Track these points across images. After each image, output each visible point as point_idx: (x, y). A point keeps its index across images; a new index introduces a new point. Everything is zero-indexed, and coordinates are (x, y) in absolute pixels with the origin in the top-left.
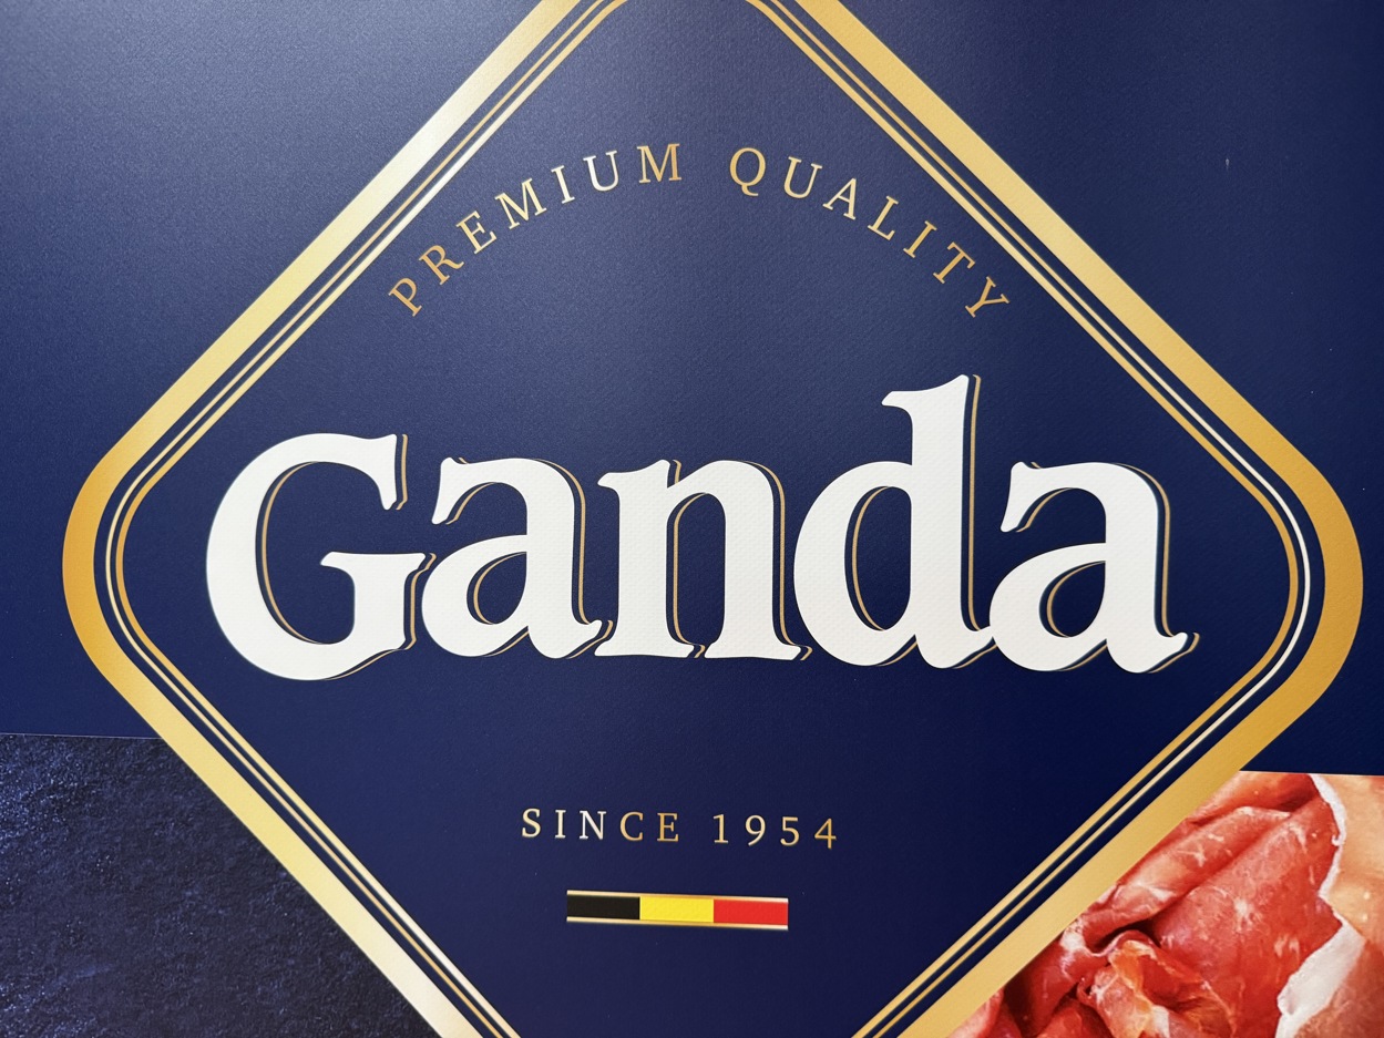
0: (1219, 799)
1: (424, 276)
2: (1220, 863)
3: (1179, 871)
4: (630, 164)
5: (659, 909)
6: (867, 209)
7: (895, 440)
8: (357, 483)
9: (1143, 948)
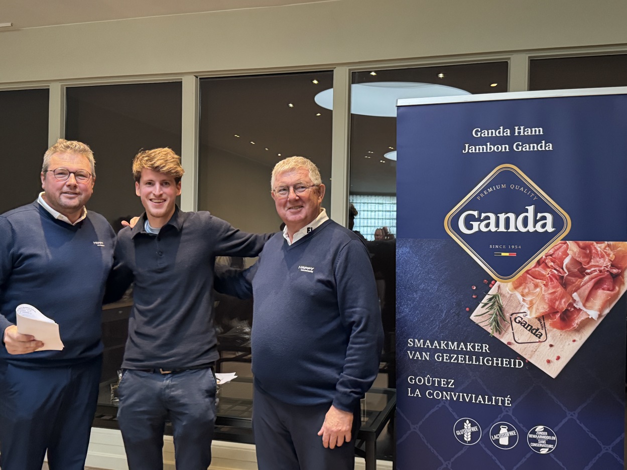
0: (558, 243)
1: (480, 196)
2: (558, 249)
3: (554, 250)
4: (501, 186)
5: (503, 254)
6: (524, 190)
7: (527, 211)
8: (474, 216)
9: (551, 257)
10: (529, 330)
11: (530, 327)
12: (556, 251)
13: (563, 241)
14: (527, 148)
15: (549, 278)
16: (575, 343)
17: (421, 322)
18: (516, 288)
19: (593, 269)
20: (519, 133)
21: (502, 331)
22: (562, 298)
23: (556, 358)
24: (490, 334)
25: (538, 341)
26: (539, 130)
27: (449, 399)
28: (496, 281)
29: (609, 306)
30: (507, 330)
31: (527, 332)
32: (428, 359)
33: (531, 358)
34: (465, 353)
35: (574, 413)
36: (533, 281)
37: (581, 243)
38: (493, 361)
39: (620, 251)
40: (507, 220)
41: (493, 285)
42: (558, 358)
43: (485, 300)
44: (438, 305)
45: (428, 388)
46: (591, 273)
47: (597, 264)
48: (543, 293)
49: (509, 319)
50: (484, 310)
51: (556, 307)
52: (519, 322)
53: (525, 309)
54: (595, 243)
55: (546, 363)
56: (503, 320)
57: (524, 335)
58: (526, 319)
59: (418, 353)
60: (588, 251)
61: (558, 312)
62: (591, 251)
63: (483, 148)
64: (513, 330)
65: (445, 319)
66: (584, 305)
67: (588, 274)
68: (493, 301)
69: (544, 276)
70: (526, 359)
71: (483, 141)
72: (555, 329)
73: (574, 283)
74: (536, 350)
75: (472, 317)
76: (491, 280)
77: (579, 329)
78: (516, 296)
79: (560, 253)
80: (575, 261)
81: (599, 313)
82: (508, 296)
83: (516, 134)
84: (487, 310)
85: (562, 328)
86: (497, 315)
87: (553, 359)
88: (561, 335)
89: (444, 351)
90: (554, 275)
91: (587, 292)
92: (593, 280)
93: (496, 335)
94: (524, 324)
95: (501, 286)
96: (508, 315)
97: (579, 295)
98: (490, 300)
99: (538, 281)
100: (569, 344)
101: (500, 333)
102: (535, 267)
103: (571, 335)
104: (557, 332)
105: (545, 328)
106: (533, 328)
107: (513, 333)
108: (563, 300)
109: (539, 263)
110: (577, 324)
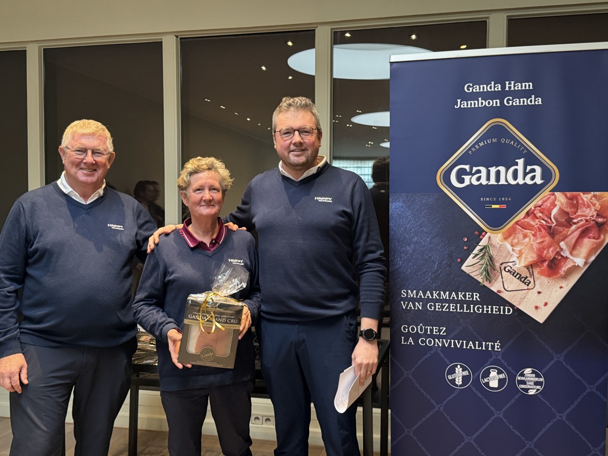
0: (546, 195)
1: (472, 151)
3: (542, 201)
4: (492, 140)
5: (494, 206)
6: (514, 144)
7: (517, 164)
8: (466, 170)
10: (518, 279)
11: (518, 276)
12: (544, 202)
13: (551, 193)
14: (516, 102)
15: (537, 228)
16: (562, 289)
17: (414, 274)
18: (506, 238)
19: (579, 219)
20: (510, 88)
21: (492, 280)
22: (549, 247)
23: (543, 304)
24: (480, 283)
25: (526, 288)
26: (529, 85)
27: (440, 345)
28: (486, 233)
29: (595, 253)
30: (497, 279)
31: (516, 280)
32: (421, 308)
33: (519, 305)
34: (456, 302)
35: (561, 356)
36: (522, 231)
37: (569, 194)
38: (483, 308)
39: (606, 200)
40: (498, 173)
41: (484, 236)
42: (546, 304)
43: (476, 251)
44: (430, 257)
45: (421, 336)
46: (578, 222)
47: (584, 214)
48: (532, 242)
49: (499, 269)
50: (475, 261)
51: (544, 256)
52: (509, 271)
53: (514, 259)
54: (581, 194)
55: (534, 309)
56: (493, 270)
57: (513, 283)
58: (515, 268)
59: (411, 303)
60: (575, 202)
61: (546, 260)
62: (577, 202)
63: (475, 103)
64: (502, 279)
65: (437, 271)
66: (571, 254)
67: (575, 223)
68: (483, 251)
69: (533, 226)
70: (514, 306)
71: (474, 96)
72: (543, 277)
73: (561, 232)
74: (525, 297)
75: (464, 268)
76: (481, 232)
77: (566, 276)
78: (506, 247)
79: (548, 204)
80: (562, 212)
81: (584, 260)
82: (498, 246)
83: (507, 89)
84: (478, 261)
85: (549, 276)
86: (487, 265)
87: (541, 305)
88: (548, 282)
89: (436, 301)
90: (542, 225)
91: (574, 241)
92: (580, 229)
93: (487, 284)
94: (513, 273)
95: (492, 237)
96: (497, 265)
97: (566, 244)
98: (481, 250)
99: (527, 231)
100: (556, 291)
101: (490, 282)
102: (524, 218)
103: (558, 282)
104: (545, 280)
105: (533, 276)
106: (522, 276)
107: (503, 281)
108: (551, 249)
109: (528, 214)
110: (564, 271)
